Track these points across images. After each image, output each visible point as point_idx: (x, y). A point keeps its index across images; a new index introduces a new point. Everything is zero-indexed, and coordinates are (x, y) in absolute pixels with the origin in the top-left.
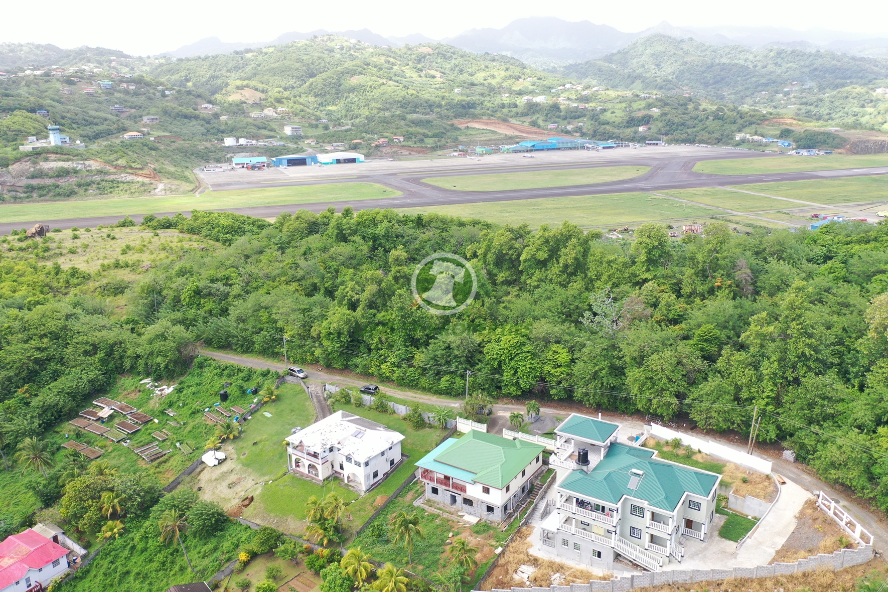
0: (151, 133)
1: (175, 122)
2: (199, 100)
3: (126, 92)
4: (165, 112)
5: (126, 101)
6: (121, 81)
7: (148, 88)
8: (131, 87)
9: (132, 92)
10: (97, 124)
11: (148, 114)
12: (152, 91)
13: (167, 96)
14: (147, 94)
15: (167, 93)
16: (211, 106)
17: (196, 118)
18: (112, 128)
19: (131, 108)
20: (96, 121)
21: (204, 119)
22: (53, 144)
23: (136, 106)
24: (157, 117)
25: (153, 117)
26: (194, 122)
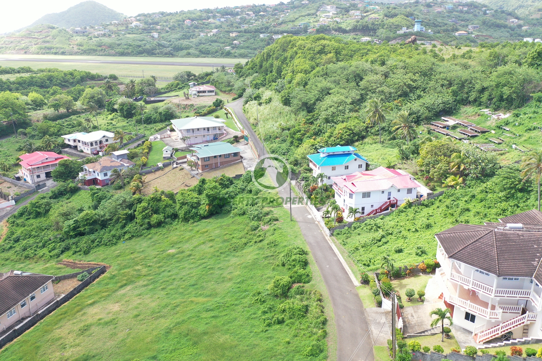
0: (473, 32)
1: (490, 29)
2: (509, 17)
3: (461, 12)
4: (484, 23)
5: (459, 17)
6: (459, 5)
7: (476, 9)
8: (464, 9)
9: (465, 11)
10: (440, 27)
11: (472, 24)
12: (477, 11)
13: (487, 14)
14: (474, 13)
15: (488, 12)
16: (517, 20)
17: (505, 27)
18: (449, 28)
19: (462, 20)
20: (440, 24)
21: (510, 28)
22: (415, 30)
23: (466, 19)
24: (478, 26)
25: (475, 26)
26: (503, 29)
